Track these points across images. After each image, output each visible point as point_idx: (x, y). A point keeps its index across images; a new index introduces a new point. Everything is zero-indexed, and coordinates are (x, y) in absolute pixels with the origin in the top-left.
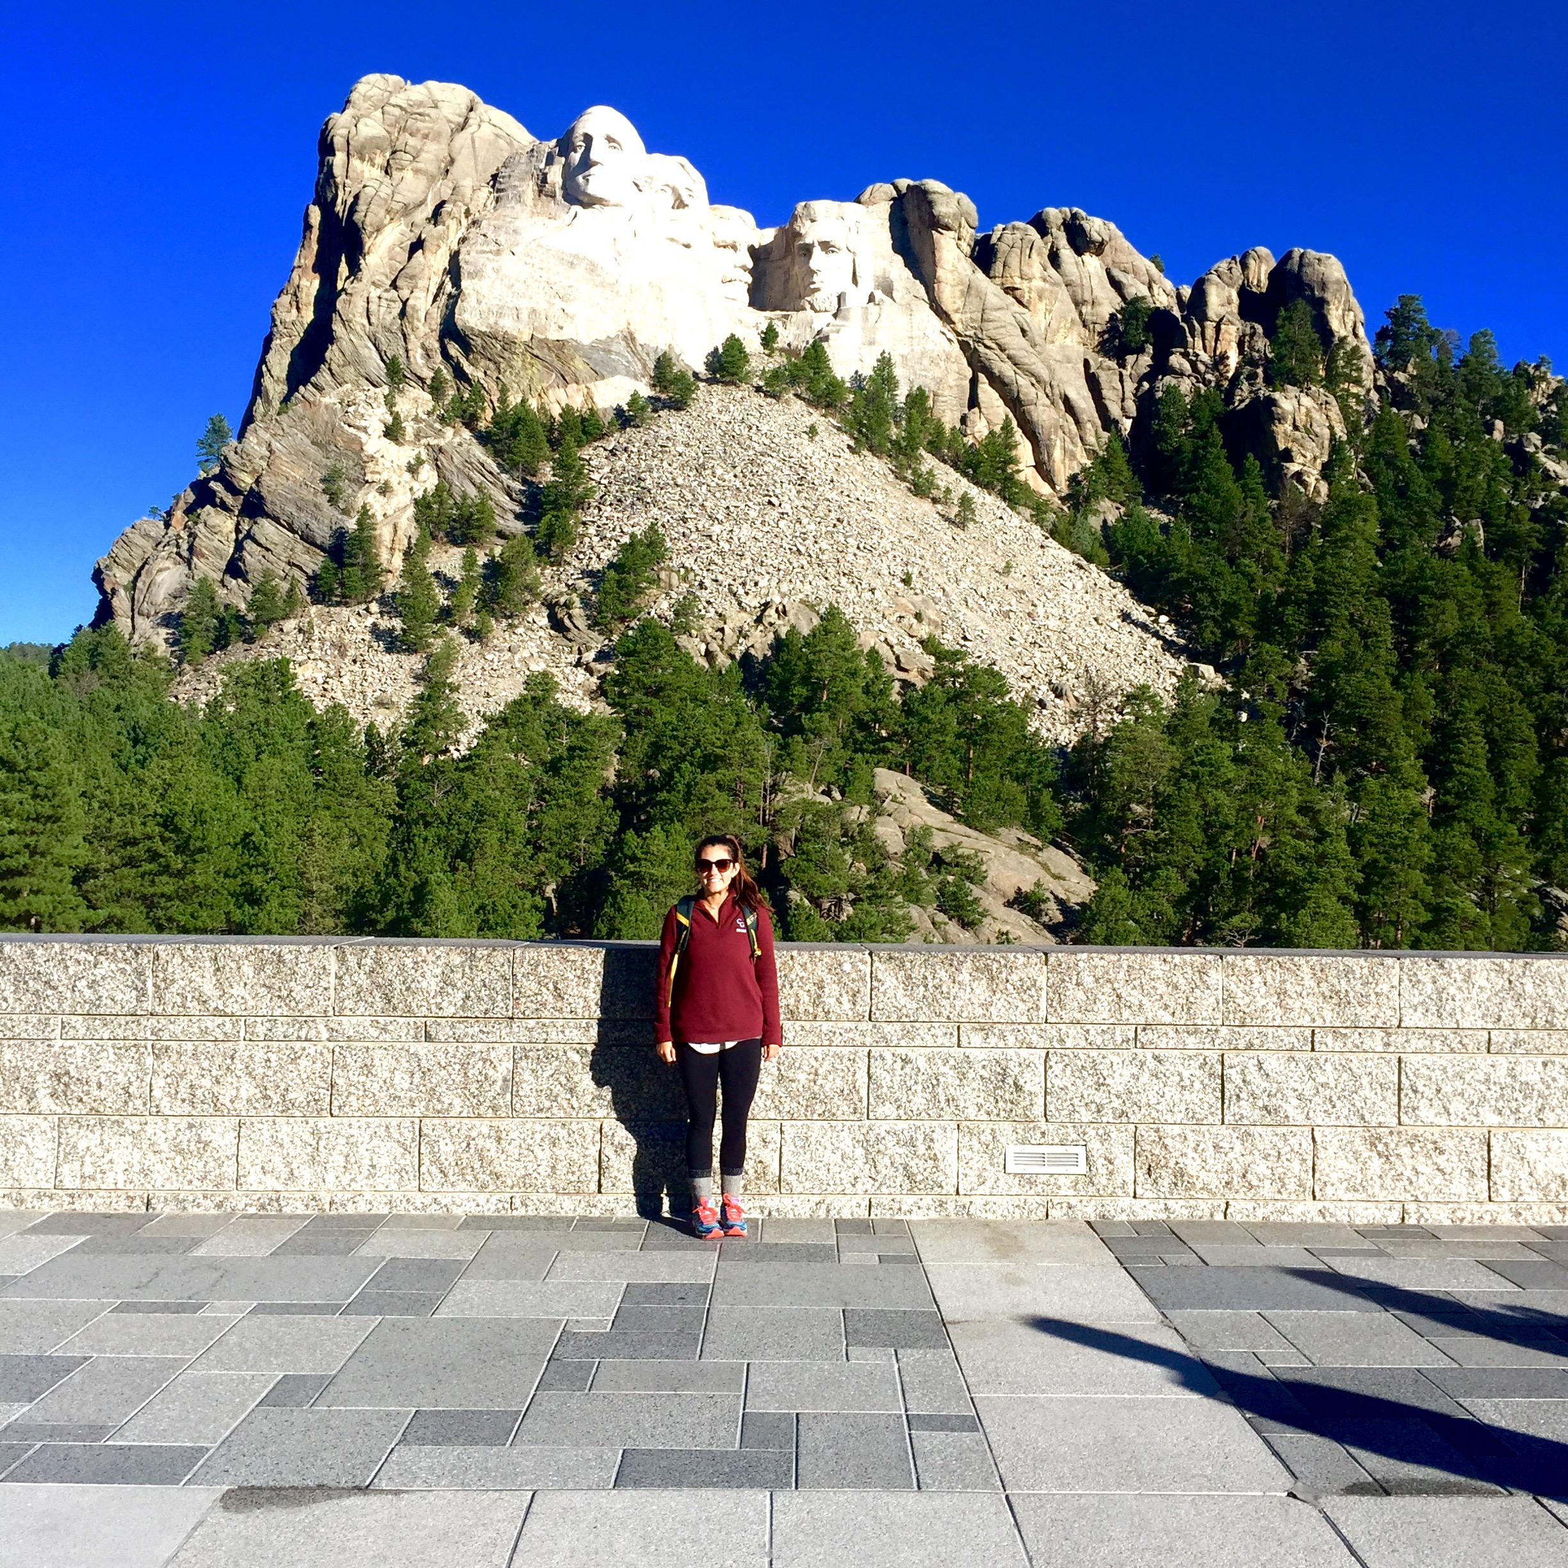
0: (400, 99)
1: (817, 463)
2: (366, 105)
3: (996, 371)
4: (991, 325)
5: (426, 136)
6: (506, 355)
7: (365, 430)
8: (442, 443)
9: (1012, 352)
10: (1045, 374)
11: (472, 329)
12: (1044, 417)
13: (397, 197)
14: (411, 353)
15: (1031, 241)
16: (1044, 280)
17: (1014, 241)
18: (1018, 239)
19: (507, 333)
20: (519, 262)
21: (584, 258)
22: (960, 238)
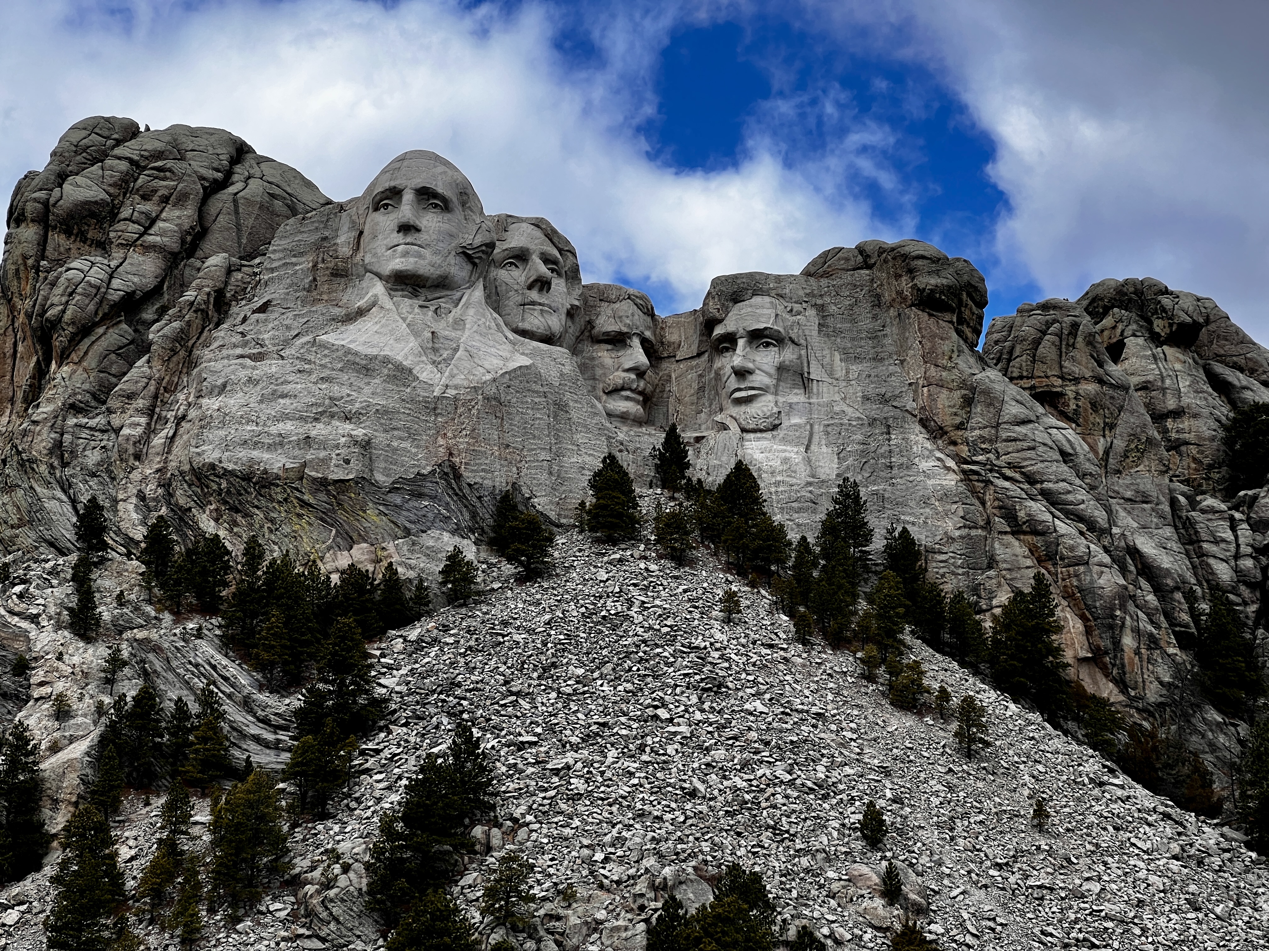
0: (129, 149)
1: (733, 656)
2: (79, 158)
3: (1022, 514)
4: (1012, 446)
5: (165, 200)
6: (263, 502)
7: (34, 619)
8: (154, 635)
9: (1046, 485)
10: (1100, 516)
11: (212, 466)
12: (1101, 581)
13: (116, 283)
14: (121, 506)
15: (1075, 326)
16: (1100, 381)
17: (1048, 324)
18: (1055, 321)
19: (265, 472)
20: (289, 368)
21: (386, 361)
22: (961, 321)
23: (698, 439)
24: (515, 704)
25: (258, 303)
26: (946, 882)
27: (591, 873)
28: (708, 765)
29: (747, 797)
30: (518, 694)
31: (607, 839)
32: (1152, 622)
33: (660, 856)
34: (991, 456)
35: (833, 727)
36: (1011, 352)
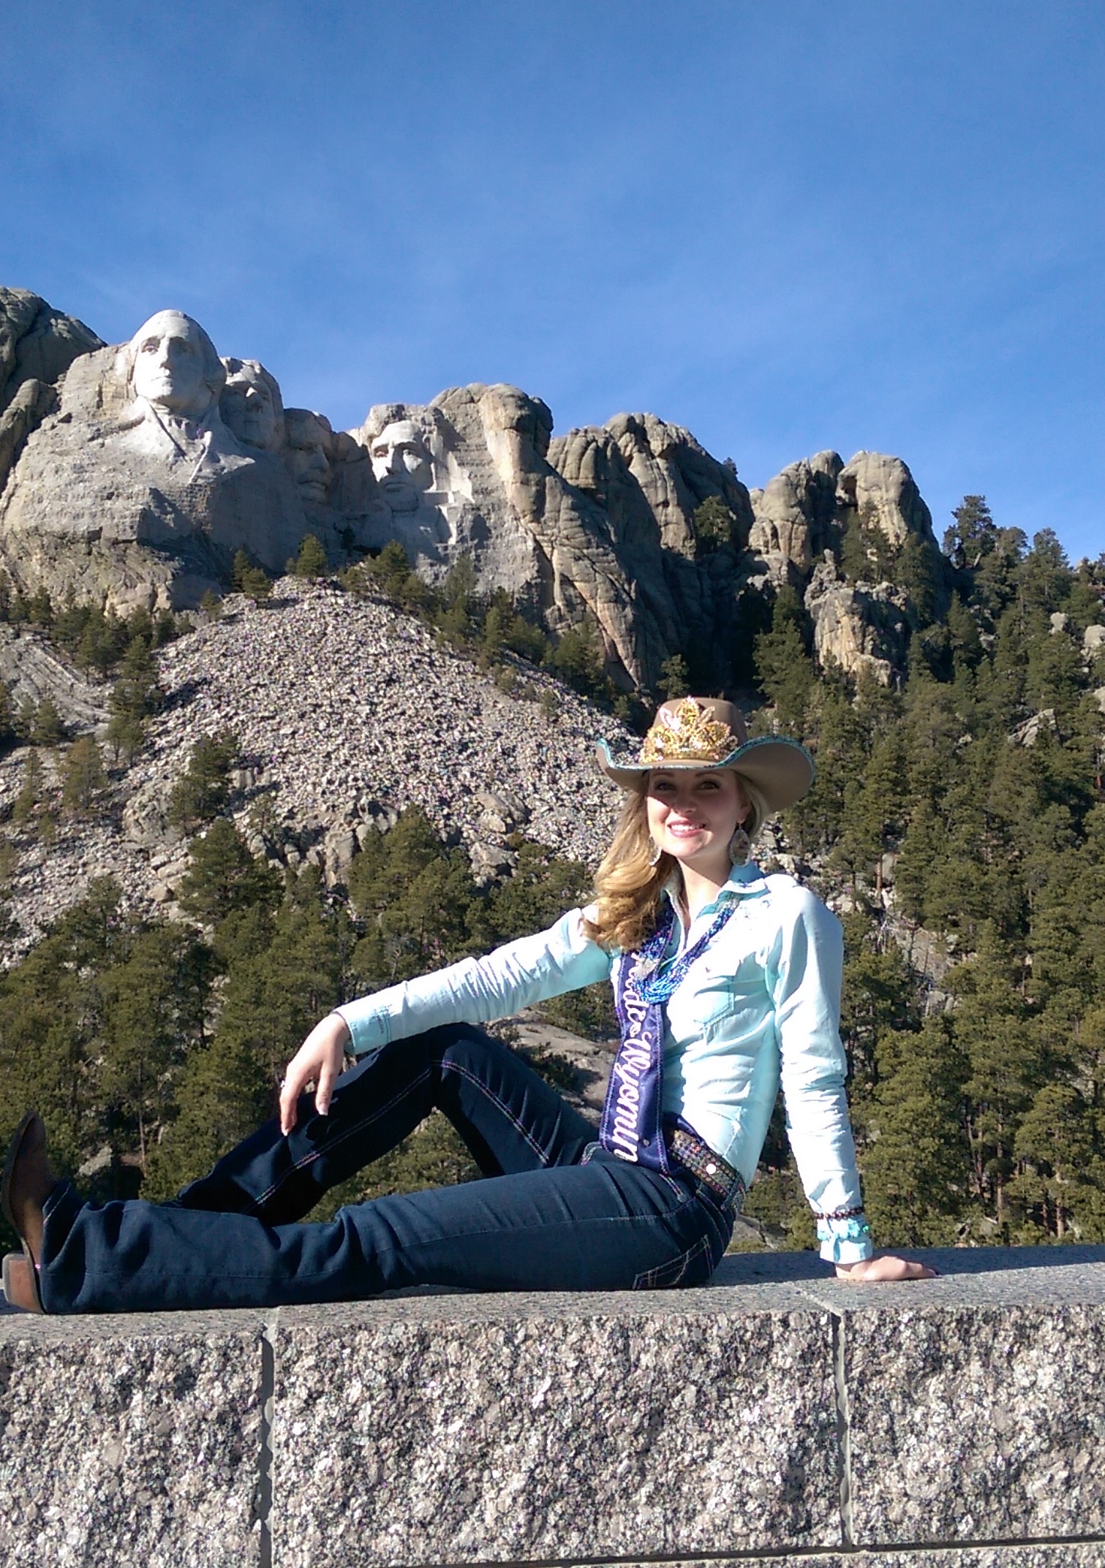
4: (569, 525)
10: (624, 572)
15: (606, 444)
16: (621, 481)
17: (588, 444)
18: (594, 440)
19: (75, 533)
20: (87, 462)
21: (155, 459)
22: (536, 440)
23: (364, 516)
24: (255, 691)
25: (62, 414)
26: (538, 803)
27: (315, 801)
28: (386, 732)
29: (413, 752)
30: (258, 685)
31: (324, 780)
32: (654, 639)
33: (358, 789)
34: (555, 530)
35: (462, 706)
36: (565, 461)
